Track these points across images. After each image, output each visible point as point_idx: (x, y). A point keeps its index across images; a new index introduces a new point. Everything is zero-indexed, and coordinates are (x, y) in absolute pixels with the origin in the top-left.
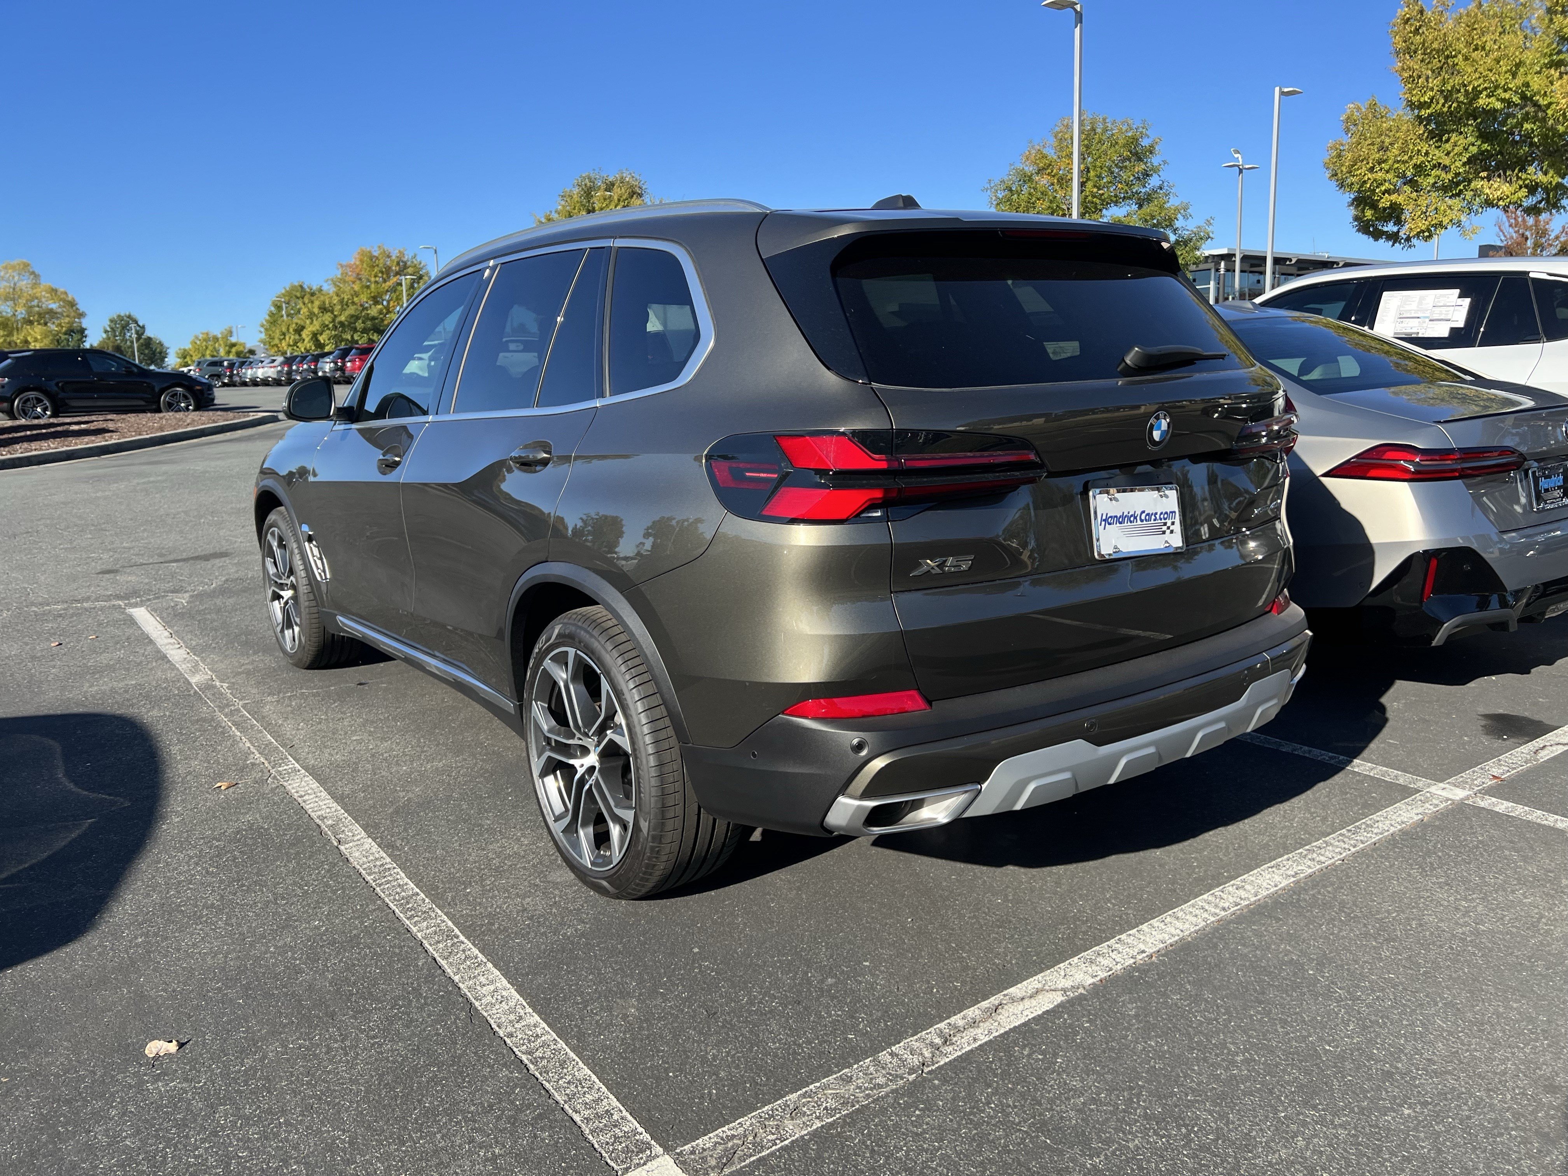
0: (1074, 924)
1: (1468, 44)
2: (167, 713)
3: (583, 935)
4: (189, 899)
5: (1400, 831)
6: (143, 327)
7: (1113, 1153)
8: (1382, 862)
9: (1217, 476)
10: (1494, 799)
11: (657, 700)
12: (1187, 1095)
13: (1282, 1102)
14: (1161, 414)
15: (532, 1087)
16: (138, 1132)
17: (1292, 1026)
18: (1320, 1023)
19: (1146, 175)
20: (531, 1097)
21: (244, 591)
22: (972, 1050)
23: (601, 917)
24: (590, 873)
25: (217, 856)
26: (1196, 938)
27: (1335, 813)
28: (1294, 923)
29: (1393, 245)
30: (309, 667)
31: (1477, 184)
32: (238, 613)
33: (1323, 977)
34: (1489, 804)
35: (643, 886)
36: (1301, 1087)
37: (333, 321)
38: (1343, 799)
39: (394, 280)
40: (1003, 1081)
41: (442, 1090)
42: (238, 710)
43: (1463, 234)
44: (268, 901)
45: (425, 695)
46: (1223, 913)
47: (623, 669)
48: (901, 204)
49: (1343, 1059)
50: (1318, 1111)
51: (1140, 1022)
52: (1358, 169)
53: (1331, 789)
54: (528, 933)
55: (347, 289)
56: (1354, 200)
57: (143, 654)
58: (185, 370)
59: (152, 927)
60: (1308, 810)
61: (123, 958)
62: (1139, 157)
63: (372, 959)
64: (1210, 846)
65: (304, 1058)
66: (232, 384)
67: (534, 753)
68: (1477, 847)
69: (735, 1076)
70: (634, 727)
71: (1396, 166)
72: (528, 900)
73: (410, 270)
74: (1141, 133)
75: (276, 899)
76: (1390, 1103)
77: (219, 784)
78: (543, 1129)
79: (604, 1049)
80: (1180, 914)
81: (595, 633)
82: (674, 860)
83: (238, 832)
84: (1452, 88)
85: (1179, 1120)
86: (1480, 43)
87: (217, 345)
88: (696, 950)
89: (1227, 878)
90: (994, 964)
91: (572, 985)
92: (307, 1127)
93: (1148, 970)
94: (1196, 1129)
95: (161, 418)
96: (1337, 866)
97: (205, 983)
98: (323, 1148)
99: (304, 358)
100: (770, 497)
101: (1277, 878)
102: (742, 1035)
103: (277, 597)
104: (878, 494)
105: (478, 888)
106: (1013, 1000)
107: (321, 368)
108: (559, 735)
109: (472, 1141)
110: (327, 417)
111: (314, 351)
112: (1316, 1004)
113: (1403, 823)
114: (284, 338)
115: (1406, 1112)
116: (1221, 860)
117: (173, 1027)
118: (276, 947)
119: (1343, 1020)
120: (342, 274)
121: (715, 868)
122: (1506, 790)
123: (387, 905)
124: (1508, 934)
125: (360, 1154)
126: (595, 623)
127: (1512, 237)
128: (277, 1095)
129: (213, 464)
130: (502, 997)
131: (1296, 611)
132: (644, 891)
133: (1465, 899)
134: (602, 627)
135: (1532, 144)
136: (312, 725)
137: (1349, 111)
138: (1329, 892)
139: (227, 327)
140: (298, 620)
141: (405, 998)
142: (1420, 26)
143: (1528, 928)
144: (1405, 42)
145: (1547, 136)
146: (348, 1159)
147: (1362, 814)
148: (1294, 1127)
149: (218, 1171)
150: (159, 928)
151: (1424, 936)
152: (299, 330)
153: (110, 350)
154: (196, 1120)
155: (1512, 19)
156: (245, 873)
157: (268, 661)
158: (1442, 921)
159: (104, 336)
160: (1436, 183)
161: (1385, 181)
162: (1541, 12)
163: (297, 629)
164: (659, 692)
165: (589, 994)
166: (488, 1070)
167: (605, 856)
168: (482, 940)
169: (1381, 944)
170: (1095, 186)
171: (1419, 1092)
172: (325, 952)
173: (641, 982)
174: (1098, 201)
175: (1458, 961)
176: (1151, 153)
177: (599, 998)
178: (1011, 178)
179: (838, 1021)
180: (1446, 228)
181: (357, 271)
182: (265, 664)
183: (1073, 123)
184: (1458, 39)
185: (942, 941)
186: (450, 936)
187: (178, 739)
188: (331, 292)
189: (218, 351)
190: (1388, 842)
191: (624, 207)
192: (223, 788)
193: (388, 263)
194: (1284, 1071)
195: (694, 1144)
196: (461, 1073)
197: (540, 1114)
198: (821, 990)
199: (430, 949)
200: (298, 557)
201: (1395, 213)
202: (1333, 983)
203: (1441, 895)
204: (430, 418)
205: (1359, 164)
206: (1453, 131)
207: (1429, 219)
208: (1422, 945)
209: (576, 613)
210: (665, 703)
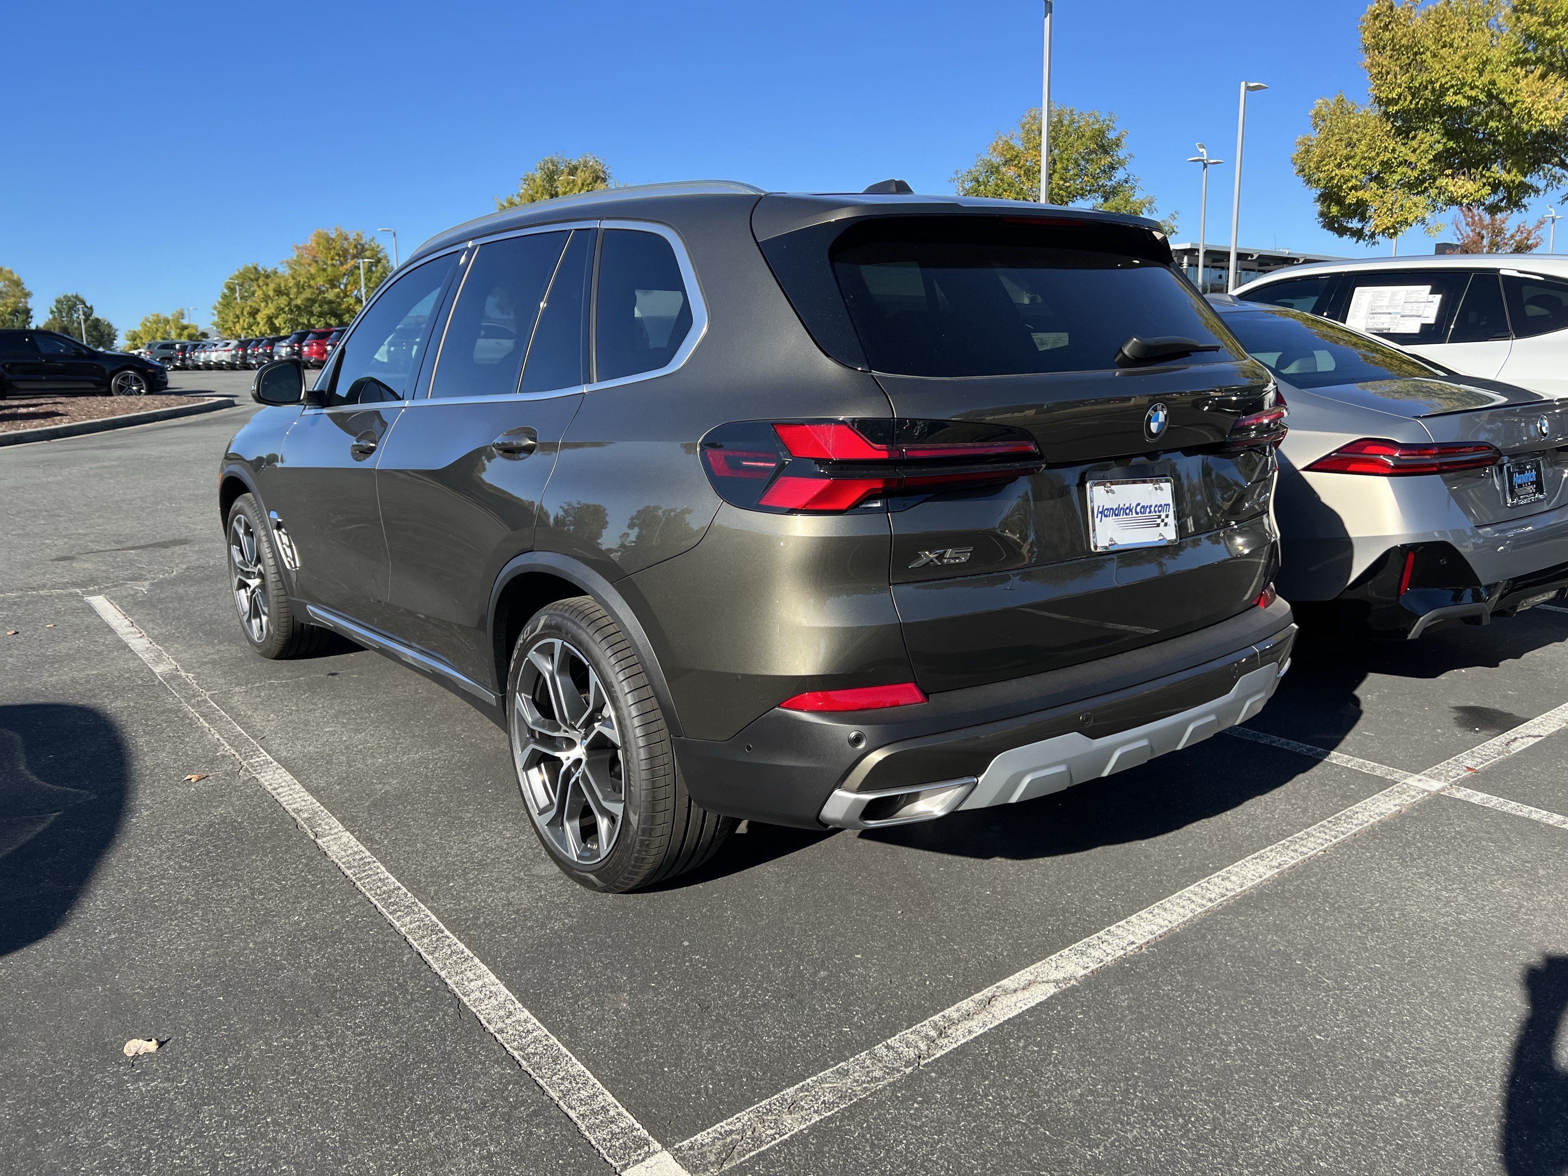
0: (1064, 915)
1: (1437, 41)
2: (132, 704)
3: (570, 929)
4: (163, 894)
5: (1379, 822)
6: (91, 308)
7: (1112, 1144)
8: (1362, 853)
9: (1211, 469)
10: (1469, 791)
11: (648, 692)
12: (1182, 1086)
13: (1277, 1092)
14: (1159, 405)
15: (525, 1084)
16: (120, 1133)
17: (1282, 1016)
18: (1310, 1012)
19: (1112, 167)
20: (525, 1093)
21: (207, 580)
22: (967, 1043)
23: (589, 911)
24: (576, 867)
25: (190, 850)
26: (1184, 929)
27: (1315, 804)
28: (1279, 913)
29: (1357, 242)
30: (277, 658)
31: (1442, 182)
32: (201, 601)
33: (1310, 967)
34: (1465, 796)
35: (632, 880)
36: (1294, 1076)
37: (289, 304)
38: (1322, 791)
39: (351, 263)
40: (1000, 1073)
41: (434, 1087)
42: (205, 701)
43: (1428, 231)
44: (244, 896)
45: (397, 686)
46: (1210, 904)
47: (613, 661)
48: (894, 189)
49: (1334, 1048)
50: (1312, 1100)
51: (1133, 1013)
52: (1326, 165)
53: (1310, 781)
54: (515, 927)
55: (303, 271)
56: (1320, 196)
57: (104, 643)
58: (136, 352)
59: (126, 923)
60: (1288, 801)
61: (97, 955)
62: (1105, 150)
63: (355, 955)
64: (1194, 837)
65: (289, 1055)
66: (184, 368)
67: (517, 745)
68: (1455, 838)
69: (731, 1071)
70: (624, 720)
71: (1363, 162)
72: (513, 894)
73: (368, 253)
74: (1108, 125)
75: (253, 894)
76: (1382, 1091)
77: (189, 777)
78: (538, 1126)
79: (598, 1044)
80: (1168, 905)
81: (583, 624)
82: (663, 854)
83: (211, 826)
84: (1420, 85)
85: (1176, 1111)
86: (1448, 40)
87: (168, 327)
88: (686, 943)
89: (1212, 869)
90: (986, 956)
91: (561, 980)
92: (295, 1126)
93: (1139, 961)
94: (1193, 1119)
95: (112, 402)
96: (1319, 857)
97: (184, 980)
98: (312, 1148)
99: (259, 342)
100: (767, 486)
101: (1261, 870)
102: (736, 1029)
103: (243, 585)
104: (878, 485)
105: (462, 882)
106: (1006, 992)
107: (277, 353)
108: (543, 727)
109: (466, 1139)
110: (298, 401)
111: (269, 334)
112: (1305, 994)
113: (1382, 814)
114: (238, 322)
115: (1398, 1100)
116: (1206, 851)
117: (151, 1026)
118: (255, 943)
119: (1332, 1010)
120: (298, 256)
121: (703, 861)
122: (1480, 782)
123: (369, 900)
124: (1489, 923)
125: (351, 1153)
126: (583, 614)
127: (1468, 236)
128: (263, 1094)
129: (168, 449)
130: (491, 992)
131: (1281, 605)
132: (632, 884)
133: (1446, 889)
134: (590, 619)
135: (1495, 143)
136: (283, 717)
137: (1317, 106)
138: (1312, 883)
139: (179, 310)
140: (266, 610)
141: (391, 994)
142: (1390, 22)
143: (1508, 918)
144: (1374, 37)
145: (1511, 134)
146: (340, 1159)
147: (1342, 805)
148: (1289, 1116)
149: (205, 1172)
150: (133, 924)
151: (1407, 926)
152: (254, 313)
153: (57, 331)
154: (179, 1120)
155: (1479, 16)
156: (219, 868)
157: (233, 651)
158: (1425, 911)
159: (51, 317)
160: (1401, 180)
161: (1352, 177)
162: (1508, 10)
163: (264, 619)
164: (651, 683)
165: (579, 988)
166: (480, 1066)
167: (592, 850)
168: (468, 934)
169: (1366, 934)
170: (1061, 178)
171: (1409, 1081)
172: (306, 948)
173: (632, 976)
174: (1064, 194)
175: (1442, 950)
176: (1117, 146)
177: (589, 993)
178: (978, 169)
179: (833, 1014)
180: (1411, 225)
181: (313, 253)
182: (231, 654)
183: (1041, 113)
184: (1427, 36)
185: (932, 933)
186: (435, 930)
187: (144, 731)
188: (287, 274)
189: (169, 334)
190: (1368, 833)
191: (588, 191)
192: (193, 780)
193: (346, 246)
194: (1277, 1060)
195: (692, 1139)
196: (452, 1070)
197: (534, 1111)
198: (814, 983)
199: (415, 944)
200: (266, 545)
201: (1360, 210)
202: (1320, 973)
203: (1422, 885)
204: (407, 403)
205: (1327, 160)
206: (1420, 128)
207: (1395, 216)
208: (1406, 934)
209: (562, 604)
210: (657, 695)
